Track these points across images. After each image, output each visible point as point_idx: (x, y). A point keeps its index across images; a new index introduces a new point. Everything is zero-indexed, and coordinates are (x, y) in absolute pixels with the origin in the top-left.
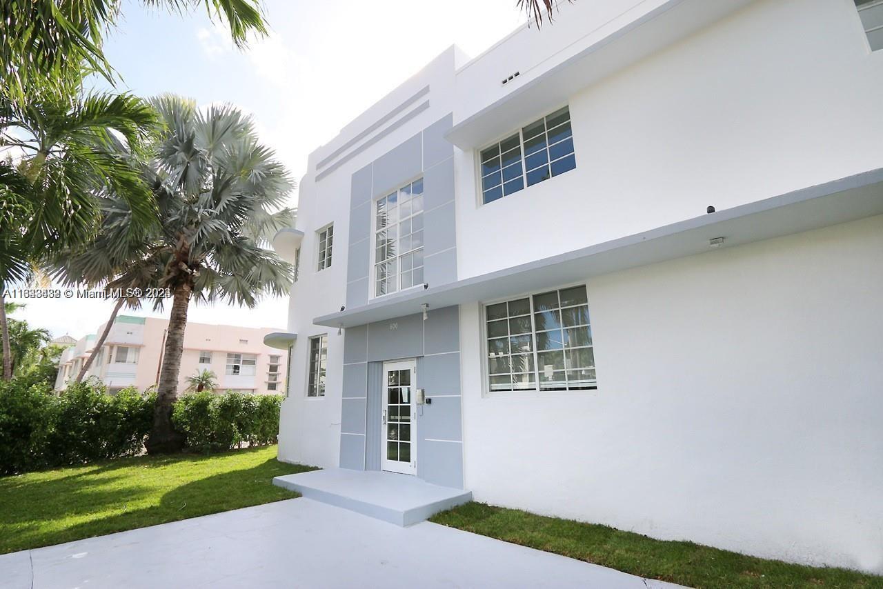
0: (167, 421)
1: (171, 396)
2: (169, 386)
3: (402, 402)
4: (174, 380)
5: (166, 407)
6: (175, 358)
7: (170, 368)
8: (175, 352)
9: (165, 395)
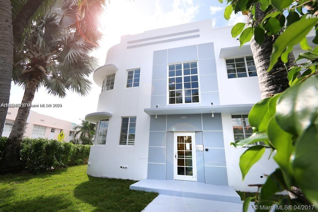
0: (15, 153)
1: (20, 139)
2: (19, 132)
3: (186, 150)
4: (23, 129)
5: (16, 145)
6: (26, 117)
7: (22, 122)
8: (26, 113)
9: (16, 137)
